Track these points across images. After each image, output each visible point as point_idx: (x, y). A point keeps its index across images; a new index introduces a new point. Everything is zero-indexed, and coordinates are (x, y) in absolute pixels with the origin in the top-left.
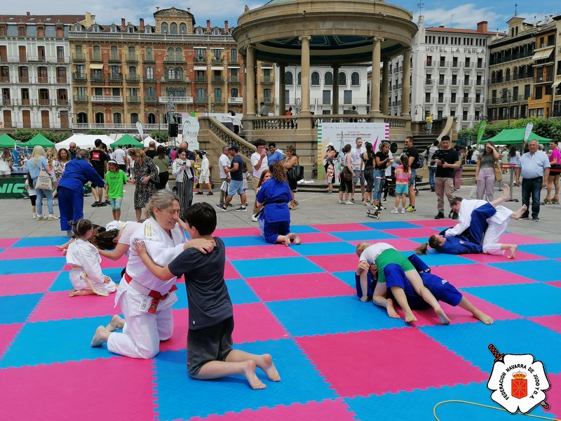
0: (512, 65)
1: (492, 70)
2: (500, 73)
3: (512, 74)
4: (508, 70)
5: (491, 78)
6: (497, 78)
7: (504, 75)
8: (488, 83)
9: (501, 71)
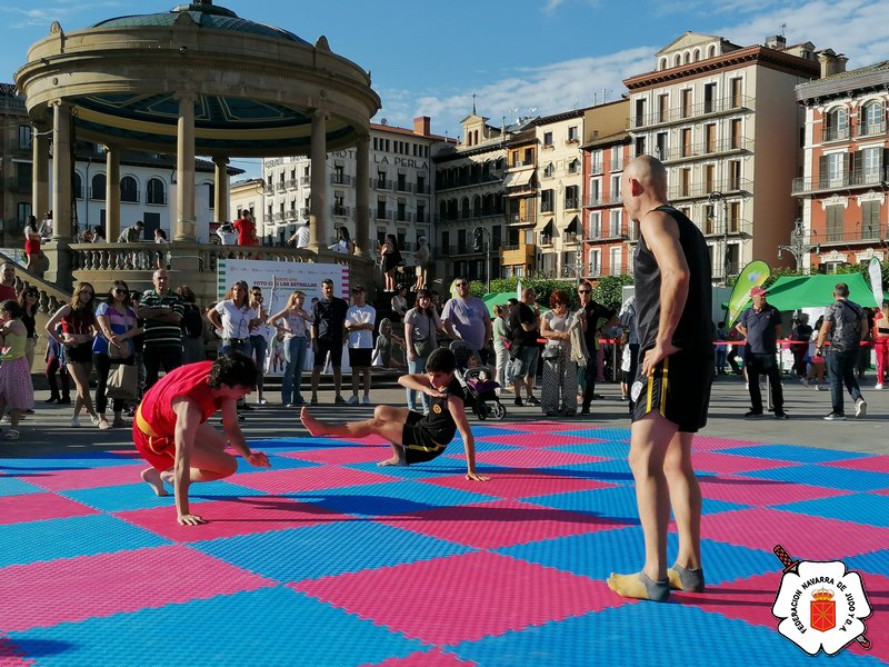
0: (472, 193)
1: (440, 198)
2: (454, 203)
3: (471, 207)
4: (466, 201)
5: (439, 212)
6: (449, 212)
7: (460, 208)
8: (436, 219)
9: (455, 201)
